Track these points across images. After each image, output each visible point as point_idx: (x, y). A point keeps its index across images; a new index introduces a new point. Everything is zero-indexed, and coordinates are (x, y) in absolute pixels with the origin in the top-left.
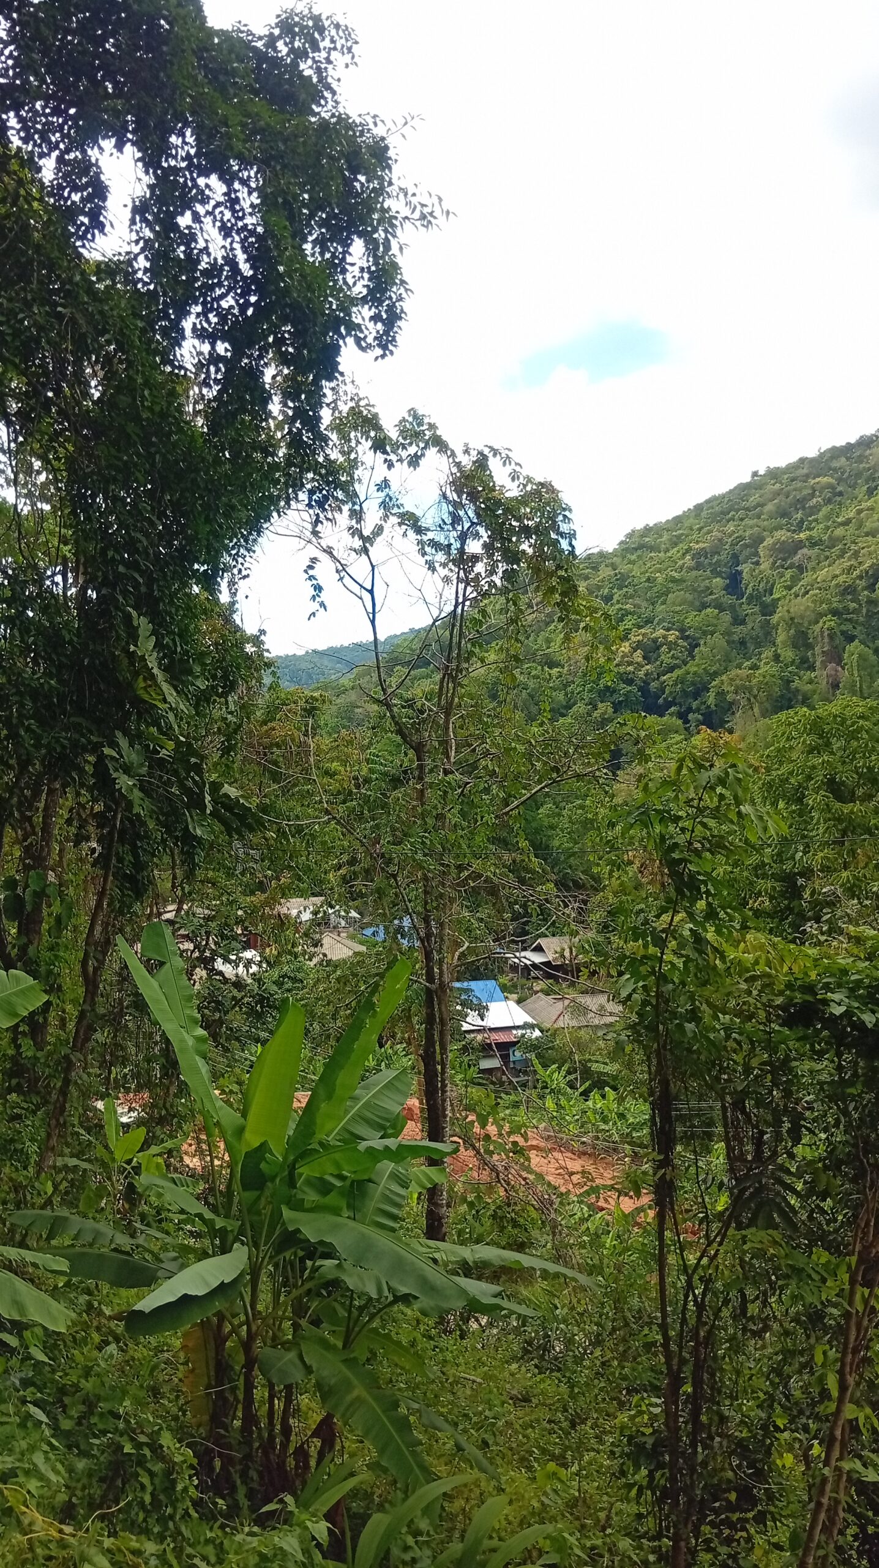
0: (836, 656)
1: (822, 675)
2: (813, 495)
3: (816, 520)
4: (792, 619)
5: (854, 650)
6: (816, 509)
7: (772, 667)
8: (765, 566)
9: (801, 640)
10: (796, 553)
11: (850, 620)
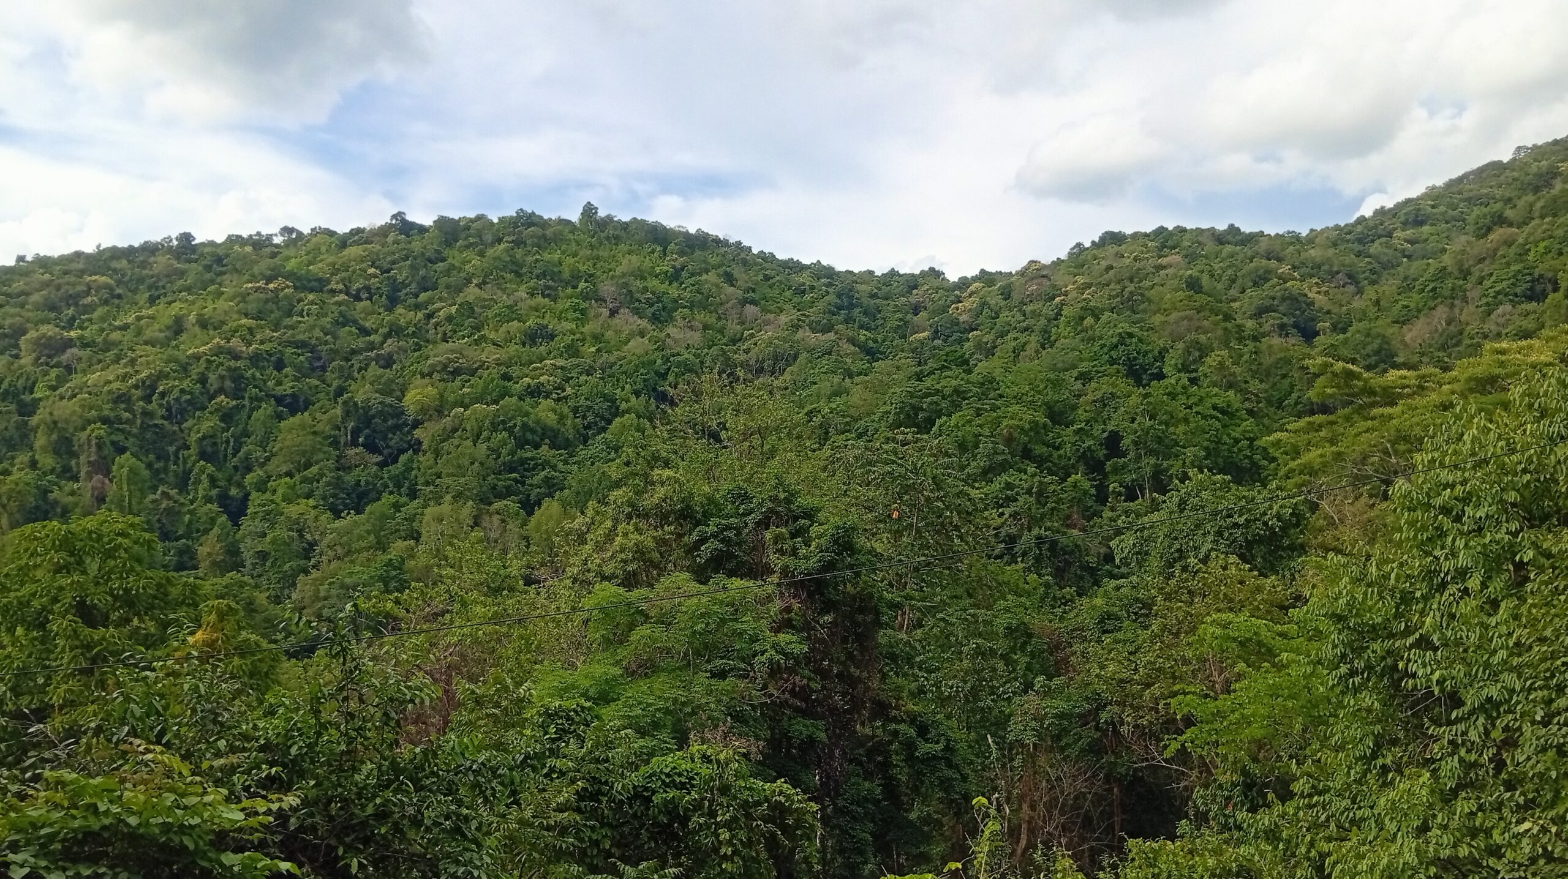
0: (103, 467)
1: (86, 487)
2: (88, 293)
3: (90, 320)
4: (55, 423)
5: (124, 463)
6: (90, 308)
7: (27, 474)
8: (26, 360)
9: (64, 447)
10: (64, 351)
11: (122, 431)
